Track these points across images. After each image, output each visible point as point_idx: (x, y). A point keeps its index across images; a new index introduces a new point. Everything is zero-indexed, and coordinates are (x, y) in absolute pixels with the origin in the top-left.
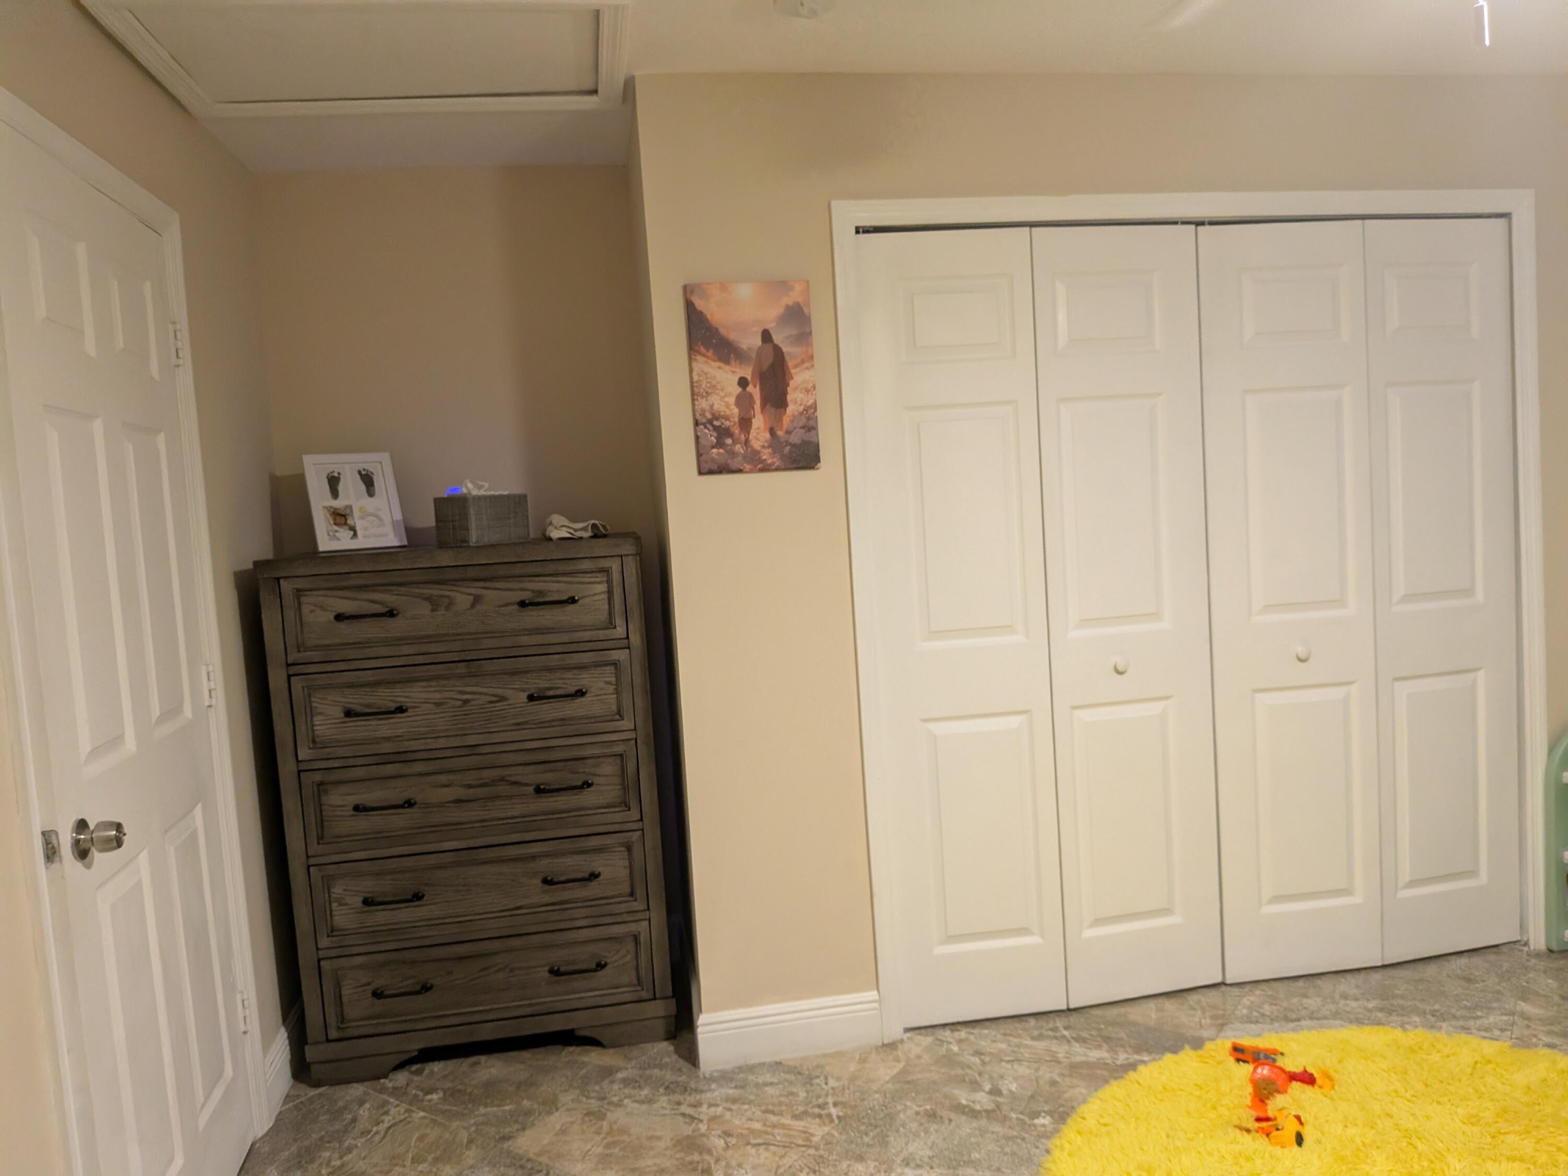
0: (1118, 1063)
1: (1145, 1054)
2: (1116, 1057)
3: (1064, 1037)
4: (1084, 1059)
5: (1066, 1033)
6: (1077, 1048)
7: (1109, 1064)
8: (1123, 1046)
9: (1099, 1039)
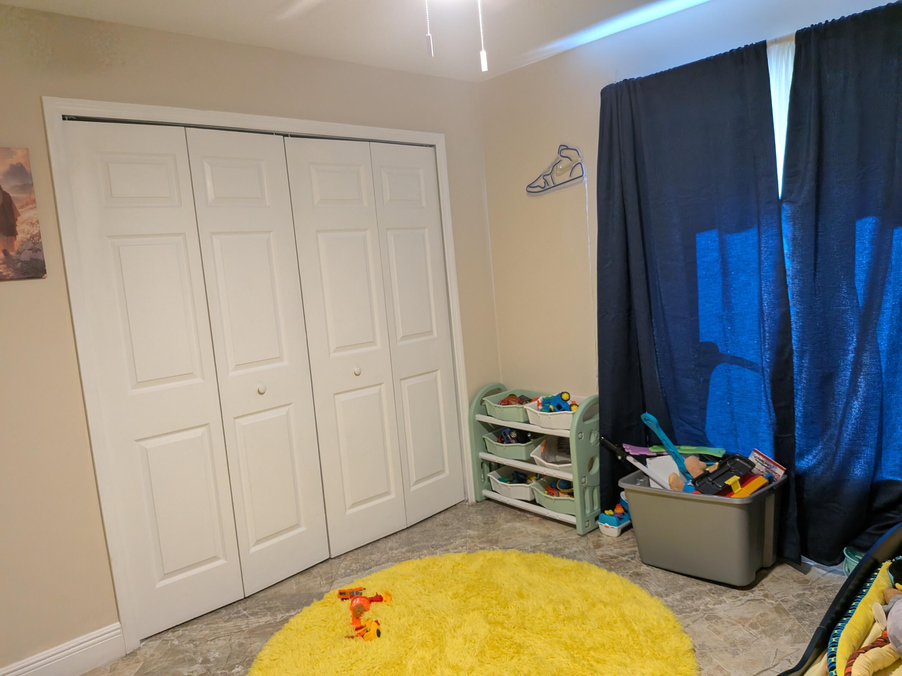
0: (278, 621)
1: (292, 611)
2: (276, 618)
3: (244, 615)
4: (257, 624)
5: (245, 612)
6: (252, 619)
7: (272, 623)
8: (279, 610)
9: (265, 610)
